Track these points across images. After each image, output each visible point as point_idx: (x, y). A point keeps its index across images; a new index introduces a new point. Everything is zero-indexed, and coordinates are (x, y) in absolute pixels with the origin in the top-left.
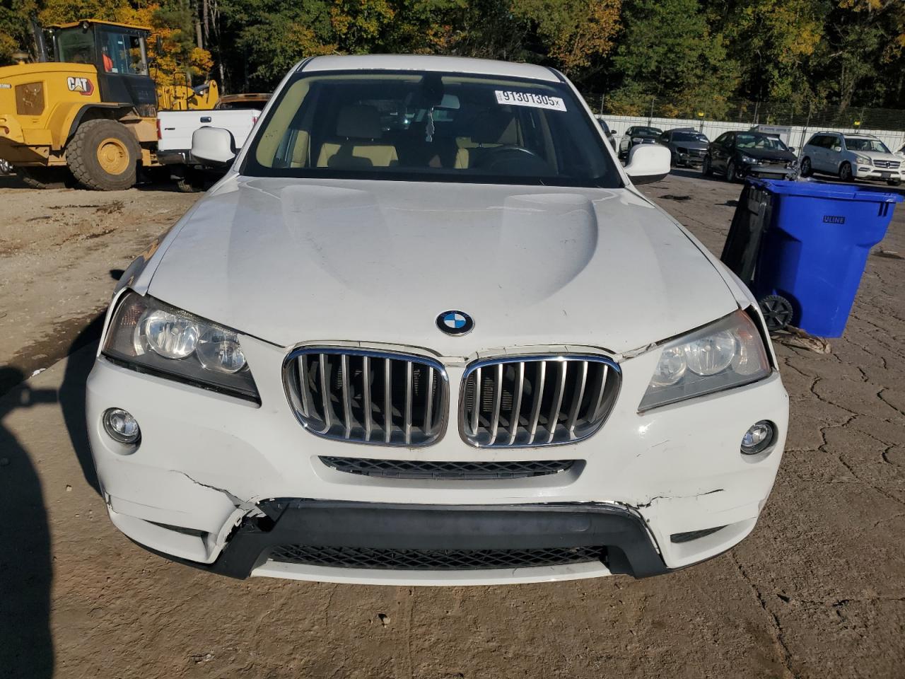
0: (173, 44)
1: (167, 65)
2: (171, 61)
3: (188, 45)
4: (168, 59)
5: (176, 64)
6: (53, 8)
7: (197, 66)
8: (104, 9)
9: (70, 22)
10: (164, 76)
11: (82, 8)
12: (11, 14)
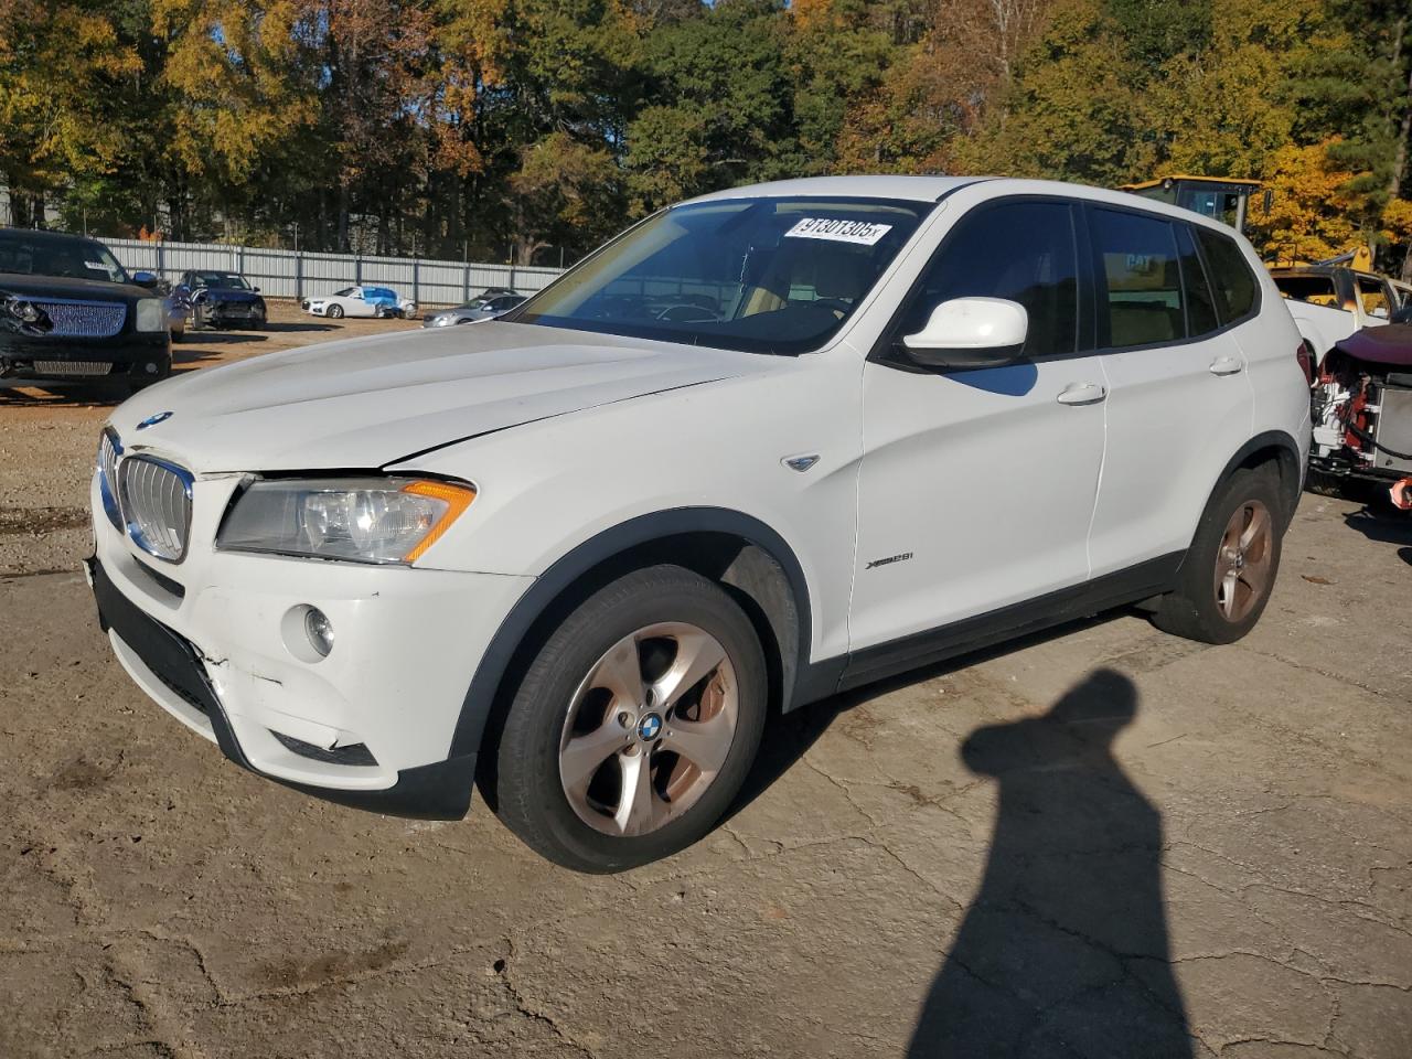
0: (1353, 195)
1: (1335, 231)
2: (1343, 224)
3: (1378, 196)
4: (1340, 219)
5: (1351, 229)
6: (1175, 159)
7: (1391, 230)
8: (1249, 153)
9: (1192, 174)
10: (1326, 248)
11: (1216, 155)
12: (1120, 172)
